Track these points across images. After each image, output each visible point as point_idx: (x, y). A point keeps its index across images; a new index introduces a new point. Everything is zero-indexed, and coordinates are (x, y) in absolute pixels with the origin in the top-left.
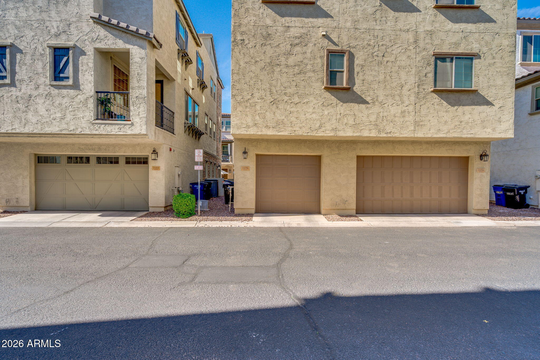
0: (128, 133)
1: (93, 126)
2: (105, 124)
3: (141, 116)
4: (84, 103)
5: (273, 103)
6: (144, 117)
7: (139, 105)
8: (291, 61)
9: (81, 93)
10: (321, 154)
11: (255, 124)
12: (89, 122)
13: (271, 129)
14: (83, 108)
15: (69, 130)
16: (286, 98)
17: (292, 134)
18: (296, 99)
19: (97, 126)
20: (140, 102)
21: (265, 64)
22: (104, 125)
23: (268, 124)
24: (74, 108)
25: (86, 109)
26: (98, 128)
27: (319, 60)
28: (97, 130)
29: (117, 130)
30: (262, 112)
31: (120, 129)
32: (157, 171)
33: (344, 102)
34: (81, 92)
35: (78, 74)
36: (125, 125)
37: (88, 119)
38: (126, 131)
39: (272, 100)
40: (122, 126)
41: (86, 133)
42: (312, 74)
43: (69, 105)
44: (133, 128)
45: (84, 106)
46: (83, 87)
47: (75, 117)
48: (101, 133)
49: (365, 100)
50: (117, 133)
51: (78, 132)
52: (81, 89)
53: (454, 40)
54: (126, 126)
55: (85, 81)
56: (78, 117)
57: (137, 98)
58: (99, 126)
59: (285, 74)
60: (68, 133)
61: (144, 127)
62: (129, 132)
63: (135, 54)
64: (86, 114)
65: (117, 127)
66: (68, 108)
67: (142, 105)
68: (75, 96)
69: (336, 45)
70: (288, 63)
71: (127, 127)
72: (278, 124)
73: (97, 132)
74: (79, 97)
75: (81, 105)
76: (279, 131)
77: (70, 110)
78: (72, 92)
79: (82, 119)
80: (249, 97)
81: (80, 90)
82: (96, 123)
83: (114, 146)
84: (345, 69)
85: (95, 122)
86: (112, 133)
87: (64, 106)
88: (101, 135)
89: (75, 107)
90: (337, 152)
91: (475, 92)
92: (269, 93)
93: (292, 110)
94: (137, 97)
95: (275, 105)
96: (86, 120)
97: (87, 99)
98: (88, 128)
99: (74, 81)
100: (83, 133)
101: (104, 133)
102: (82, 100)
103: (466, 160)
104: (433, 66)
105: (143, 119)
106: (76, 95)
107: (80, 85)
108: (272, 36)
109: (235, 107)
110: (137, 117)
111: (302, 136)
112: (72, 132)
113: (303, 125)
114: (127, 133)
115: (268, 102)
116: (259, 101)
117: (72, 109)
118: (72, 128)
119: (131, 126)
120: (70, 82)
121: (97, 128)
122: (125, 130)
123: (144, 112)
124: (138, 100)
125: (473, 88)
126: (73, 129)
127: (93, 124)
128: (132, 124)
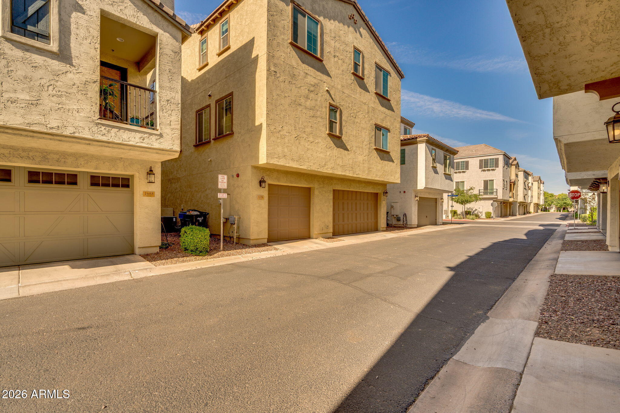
0: (155, 147)
1: (97, 127)
2: (120, 128)
3: (173, 127)
4: (80, 89)
5: (296, 138)
6: (176, 129)
7: (170, 112)
8: (308, 103)
9: (75, 71)
10: (311, 186)
11: (285, 156)
12: (89, 119)
13: (296, 162)
14: (79, 96)
15: (48, 126)
16: (305, 136)
17: (308, 169)
18: (311, 139)
19: (105, 129)
20: (172, 109)
21: (291, 101)
22: (118, 130)
23: (294, 158)
24: (59, 91)
25: (83, 98)
26: (107, 132)
27: (324, 110)
28: (104, 134)
29: (137, 140)
30: (289, 145)
31: (143, 140)
32: (150, 198)
33: (338, 147)
34: (73, 68)
35: (69, 40)
36: (151, 134)
37: (88, 115)
38: (152, 143)
39: (297, 136)
40: (146, 135)
41: (84, 136)
42: (320, 120)
43: (48, 84)
44: (162, 141)
45: (80, 93)
46: (77, 61)
47: (60, 106)
48: (111, 140)
49: (347, 148)
50: (138, 144)
51: (67, 132)
52: (74, 64)
53: (381, 118)
54: (151, 137)
55: (82, 55)
56: (67, 107)
57: (168, 102)
58: (107, 129)
59: (304, 115)
60: (45, 131)
61: (177, 142)
62: (156, 145)
63: (167, 43)
64: (84, 106)
65: (138, 135)
66: (46, 88)
67: (174, 113)
68: (61, 72)
69: (333, 101)
70: (307, 106)
71: (154, 138)
72: (300, 159)
73: (104, 138)
74: (70, 75)
75: (74, 90)
76: (301, 165)
77: (50, 92)
78: (55, 64)
79: (74, 112)
80: (280, 129)
81: (71, 64)
82: (103, 125)
83: (76, 156)
84: (338, 121)
85: (101, 122)
86: (130, 143)
87: (37, 83)
88: (109, 143)
89: (62, 90)
90: (322, 186)
91: (388, 153)
92: (293, 128)
93: (309, 147)
94: (168, 100)
95: (298, 141)
96: (85, 115)
97: (87, 83)
98: (87, 129)
99: (60, 46)
100: (77, 135)
101: (116, 141)
102: (77, 83)
103: (376, 195)
104: (374, 132)
105: (176, 131)
106: (64, 71)
107: (72, 57)
108: (296, 77)
109: (269, 136)
110: (168, 127)
111: (314, 171)
112: (54, 131)
113: (316, 161)
114: (152, 147)
115: (294, 136)
116: (287, 134)
117: (54, 92)
118: (54, 124)
119: (159, 137)
120: (54, 46)
121: (104, 132)
122: (150, 141)
123: (178, 123)
124: (169, 105)
125: (388, 150)
126: (56, 125)
127: (97, 124)
128: (161, 135)
